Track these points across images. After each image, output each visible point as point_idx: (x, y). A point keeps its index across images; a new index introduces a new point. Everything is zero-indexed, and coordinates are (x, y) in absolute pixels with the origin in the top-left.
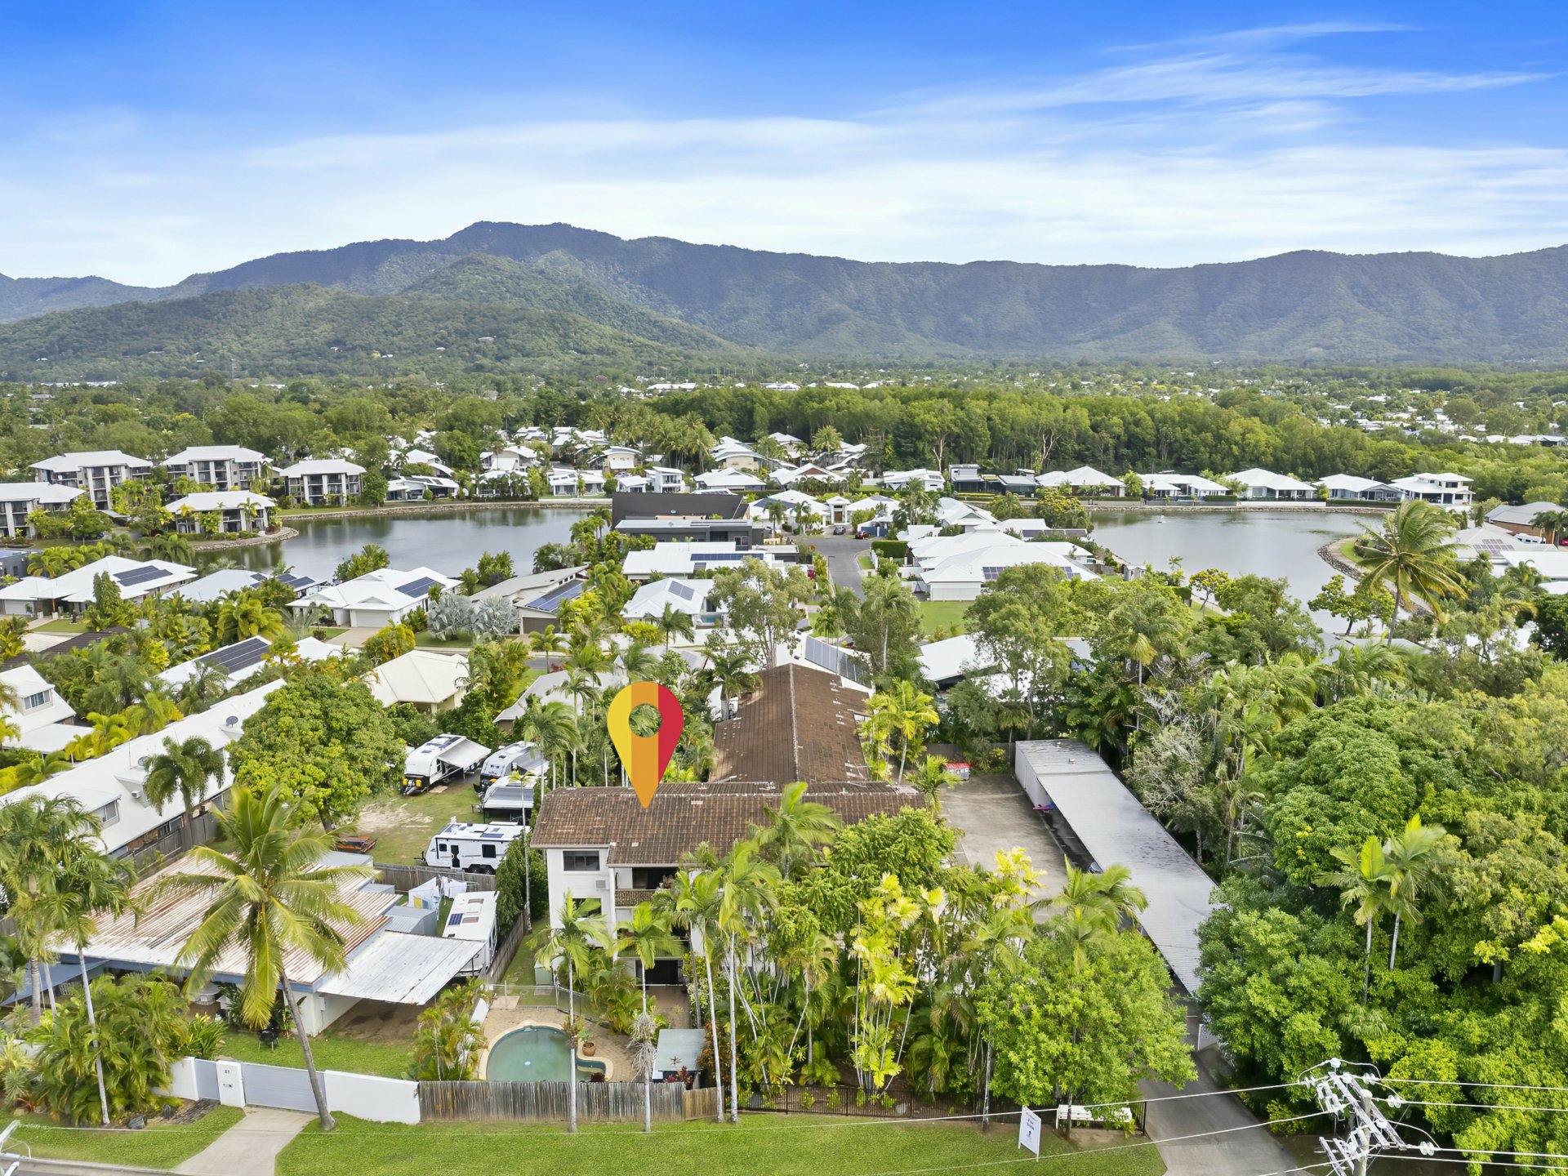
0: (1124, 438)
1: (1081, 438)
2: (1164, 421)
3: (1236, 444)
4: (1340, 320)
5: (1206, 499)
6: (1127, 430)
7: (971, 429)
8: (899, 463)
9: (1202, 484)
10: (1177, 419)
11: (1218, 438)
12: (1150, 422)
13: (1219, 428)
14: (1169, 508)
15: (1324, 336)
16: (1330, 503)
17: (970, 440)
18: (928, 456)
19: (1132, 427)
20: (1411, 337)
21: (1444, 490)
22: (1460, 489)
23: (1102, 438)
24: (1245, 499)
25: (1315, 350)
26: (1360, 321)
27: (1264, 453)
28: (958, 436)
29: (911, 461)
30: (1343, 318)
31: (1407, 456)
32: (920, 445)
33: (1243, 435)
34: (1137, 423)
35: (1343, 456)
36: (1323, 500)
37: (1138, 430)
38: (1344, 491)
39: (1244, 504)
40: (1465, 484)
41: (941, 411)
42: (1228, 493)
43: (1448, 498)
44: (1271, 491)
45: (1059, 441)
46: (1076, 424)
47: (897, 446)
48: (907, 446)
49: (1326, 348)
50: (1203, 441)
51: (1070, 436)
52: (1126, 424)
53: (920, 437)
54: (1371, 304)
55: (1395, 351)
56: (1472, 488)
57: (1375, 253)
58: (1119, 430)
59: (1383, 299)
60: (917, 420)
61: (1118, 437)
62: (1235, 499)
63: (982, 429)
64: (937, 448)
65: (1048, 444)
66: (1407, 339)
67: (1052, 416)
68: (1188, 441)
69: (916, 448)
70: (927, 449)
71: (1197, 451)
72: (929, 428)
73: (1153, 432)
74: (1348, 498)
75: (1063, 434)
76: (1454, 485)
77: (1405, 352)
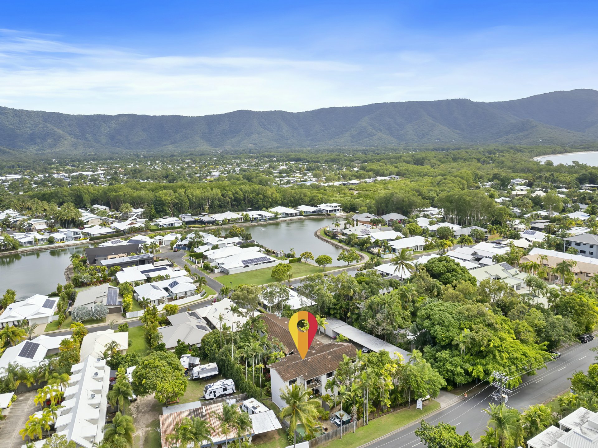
0: (233, 198)
1: (219, 200)
2: (246, 192)
3: (270, 198)
4: (257, 134)
5: (269, 219)
6: (234, 196)
7: (182, 200)
8: (157, 215)
9: (266, 214)
10: (250, 191)
11: (264, 197)
12: (242, 193)
13: (264, 193)
14: (260, 223)
15: (253, 140)
16: (304, 216)
17: (182, 204)
18: (168, 211)
19: (235, 195)
20: (280, 139)
21: (334, 209)
22: (339, 208)
23: (227, 200)
24: (280, 218)
25: (250, 145)
26: (263, 134)
27: (279, 200)
28: (177, 203)
29: (162, 214)
30: (257, 133)
31: (319, 197)
32: (165, 208)
33: (271, 195)
34: (237, 193)
35: (301, 199)
36: (303, 215)
37: (238, 196)
38: (307, 211)
39: (281, 219)
40: (339, 206)
41: (170, 194)
42: (275, 216)
43: (335, 211)
44: (286, 214)
45: (212, 201)
46: (217, 195)
47: (156, 209)
48: (160, 209)
49: (254, 144)
50: (260, 198)
51: (216, 199)
52: (233, 194)
53: (164, 205)
54: (266, 128)
55: (276, 145)
56: (341, 206)
57: (265, 111)
58: (231, 196)
59: (269, 127)
60: (163, 199)
61: (231, 198)
62: (278, 218)
63: (186, 200)
64: (171, 208)
65: (209, 203)
66: (279, 140)
67: (209, 193)
68: (254, 198)
69: (163, 209)
70: (167, 209)
71: (258, 201)
72: (167, 202)
73: (243, 196)
74: (308, 214)
75: (213, 200)
76: (336, 207)
77: (279, 145)
